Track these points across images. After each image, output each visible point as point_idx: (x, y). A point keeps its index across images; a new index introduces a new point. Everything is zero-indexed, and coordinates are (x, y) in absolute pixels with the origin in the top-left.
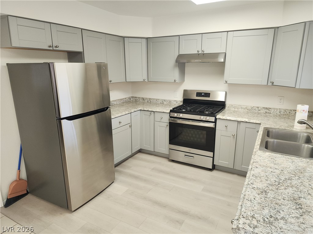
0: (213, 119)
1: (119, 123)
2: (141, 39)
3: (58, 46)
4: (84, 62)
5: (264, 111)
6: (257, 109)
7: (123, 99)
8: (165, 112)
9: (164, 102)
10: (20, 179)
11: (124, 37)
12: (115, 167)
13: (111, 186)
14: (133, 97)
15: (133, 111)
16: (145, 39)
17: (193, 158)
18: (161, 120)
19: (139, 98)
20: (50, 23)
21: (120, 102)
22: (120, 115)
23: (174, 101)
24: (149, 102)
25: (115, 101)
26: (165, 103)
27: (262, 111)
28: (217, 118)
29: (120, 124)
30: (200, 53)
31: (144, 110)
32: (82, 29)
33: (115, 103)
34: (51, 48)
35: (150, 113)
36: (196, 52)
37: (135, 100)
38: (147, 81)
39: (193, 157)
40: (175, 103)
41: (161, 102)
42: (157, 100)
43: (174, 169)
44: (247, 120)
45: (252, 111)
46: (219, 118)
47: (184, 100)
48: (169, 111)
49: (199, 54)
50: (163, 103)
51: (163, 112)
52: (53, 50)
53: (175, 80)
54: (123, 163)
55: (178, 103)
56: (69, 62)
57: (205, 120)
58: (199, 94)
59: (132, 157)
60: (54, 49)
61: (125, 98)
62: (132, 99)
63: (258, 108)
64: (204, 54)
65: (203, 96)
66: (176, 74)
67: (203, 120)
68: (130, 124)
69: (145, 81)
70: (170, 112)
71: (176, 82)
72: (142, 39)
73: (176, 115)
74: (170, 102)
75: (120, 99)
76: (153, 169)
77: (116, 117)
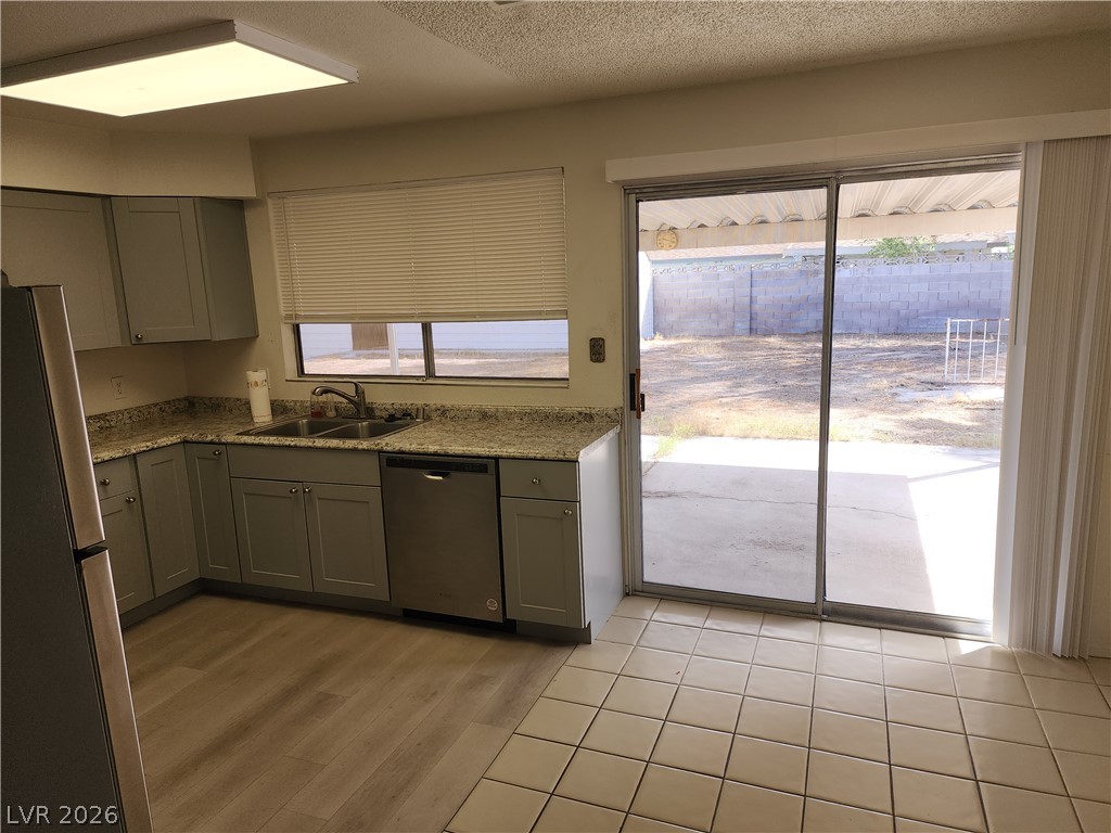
44: (150, 445)
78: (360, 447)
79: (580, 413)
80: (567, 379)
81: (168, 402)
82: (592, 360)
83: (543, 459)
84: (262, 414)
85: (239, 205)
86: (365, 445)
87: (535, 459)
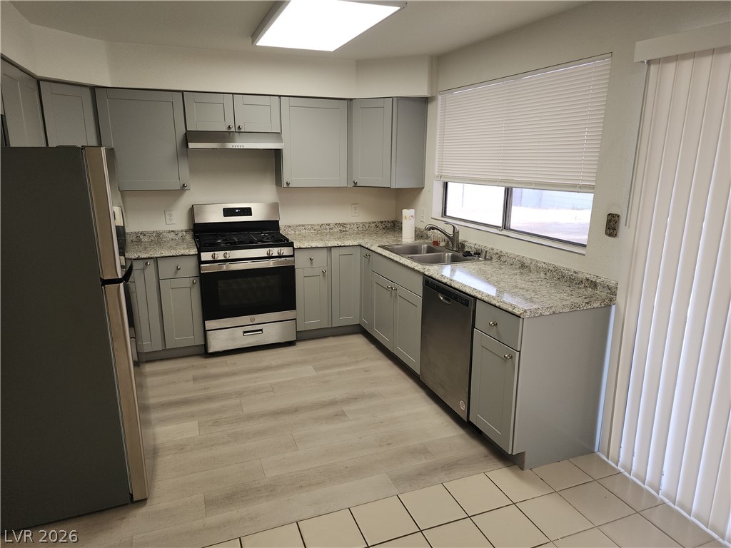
2: (79, 88)
5: (337, 229)
6: (327, 227)
8: (185, 254)
11: (37, 80)
16: (88, 89)
18: (176, 273)
23: (169, 232)
26: (145, 239)
27: (335, 230)
28: (295, 247)
30: (233, 130)
35: (146, 264)
36: (224, 129)
39: (261, 330)
41: (134, 238)
44: (340, 244)
45: (321, 230)
46: (299, 247)
48: (195, 251)
49: (229, 133)
50: (140, 241)
51: (182, 255)
53: (183, 185)
58: (229, 211)
63: (329, 225)
64: (239, 133)
67: (273, 255)
71: (186, 188)
72: (83, 89)
74: (158, 234)
78: (416, 268)
79: (588, 280)
80: (585, 246)
81: (382, 222)
82: (606, 233)
83: (499, 308)
84: (408, 237)
85: (425, 101)
86: (418, 267)
87: (494, 306)
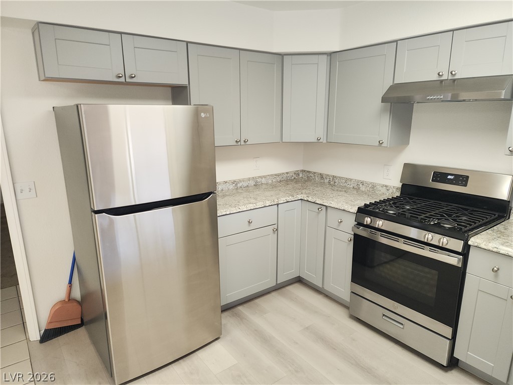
0: (458, 245)
1: (249, 222)
2: (317, 56)
3: (133, 76)
4: (190, 105)
7: (283, 173)
8: (346, 209)
9: (361, 186)
10: (69, 300)
11: (282, 55)
12: (223, 311)
13: (207, 347)
14: (305, 171)
15: (282, 200)
16: (325, 56)
17: (402, 327)
18: (339, 225)
19: (315, 173)
20: (121, 33)
21: (274, 180)
22: (251, 206)
23: (383, 186)
24: (332, 183)
25: (264, 177)
26: (363, 188)
28: (470, 243)
29: (249, 225)
30: (445, 77)
31: (307, 201)
32: (187, 43)
33: (264, 181)
34: (122, 80)
35: (318, 209)
36: (435, 77)
37: (308, 177)
38: (325, 141)
39: (402, 324)
40: (384, 190)
41: (355, 185)
42: (347, 180)
43: (354, 340)
46: (476, 244)
47: (404, 186)
48: (355, 210)
49: (442, 81)
50: (358, 189)
51: (344, 210)
52: (126, 84)
53: (379, 142)
54: (257, 301)
55: (391, 191)
56: (173, 104)
57: (437, 244)
58: (440, 176)
59: (280, 291)
60: (128, 80)
61: (287, 173)
62: (301, 175)
64: (454, 80)
65: (450, 182)
66: (383, 128)
67: (432, 242)
68: (275, 226)
69: (320, 141)
70: (357, 212)
71: (383, 145)
72: (320, 56)
73: (368, 220)
74: (373, 186)
75: (276, 175)
76: (307, 328)
77: (239, 210)
